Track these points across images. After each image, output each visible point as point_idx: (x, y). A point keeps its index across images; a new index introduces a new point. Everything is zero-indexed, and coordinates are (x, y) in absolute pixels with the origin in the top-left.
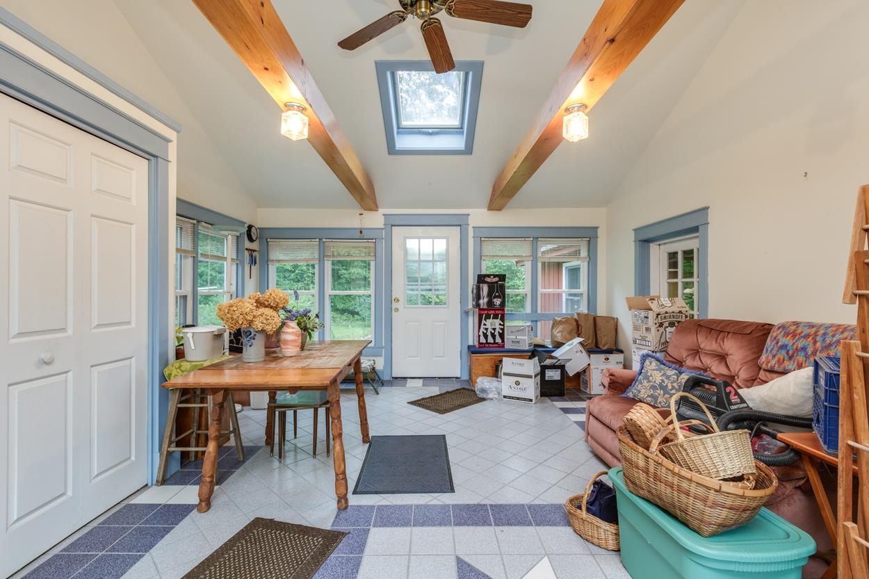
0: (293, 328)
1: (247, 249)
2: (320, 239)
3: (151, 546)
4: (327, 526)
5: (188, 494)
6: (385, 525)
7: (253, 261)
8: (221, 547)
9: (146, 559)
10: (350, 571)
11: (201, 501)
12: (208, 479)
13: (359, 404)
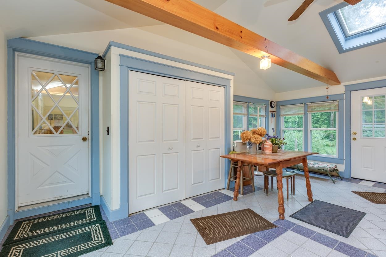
0: (269, 143)
1: (270, 111)
2: (305, 103)
3: (219, 203)
4: (272, 222)
5: (231, 194)
6: (296, 232)
7: (273, 116)
8: (235, 211)
9: (217, 206)
10: (271, 238)
11: (234, 197)
12: (236, 191)
13: (306, 181)
